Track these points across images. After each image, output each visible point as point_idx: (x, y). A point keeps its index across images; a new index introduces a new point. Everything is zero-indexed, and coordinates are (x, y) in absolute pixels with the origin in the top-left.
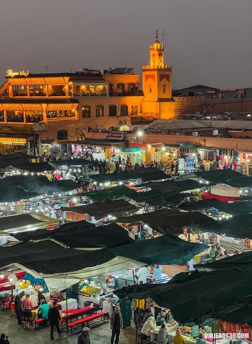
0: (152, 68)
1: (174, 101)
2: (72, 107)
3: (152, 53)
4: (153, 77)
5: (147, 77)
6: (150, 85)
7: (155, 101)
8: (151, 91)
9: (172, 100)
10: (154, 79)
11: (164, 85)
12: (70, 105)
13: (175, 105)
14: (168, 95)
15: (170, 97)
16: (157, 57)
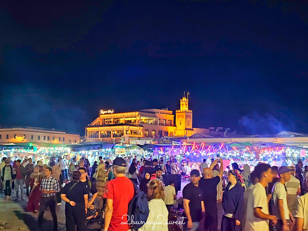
0: (182, 111)
1: (193, 130)
2: (140, 129)
3: (181, 103)
4: (182, 116)
5: (179, 116)
6: (181, 121)
7: (183, 130)
8: (181, 124)
9: (192, 130)
10: (183, 117)
11: (188, 121)
12: (138, 128)
13: (194, 132)
14: (190, 127)
15: (191, 128)
16: (184, 105)
